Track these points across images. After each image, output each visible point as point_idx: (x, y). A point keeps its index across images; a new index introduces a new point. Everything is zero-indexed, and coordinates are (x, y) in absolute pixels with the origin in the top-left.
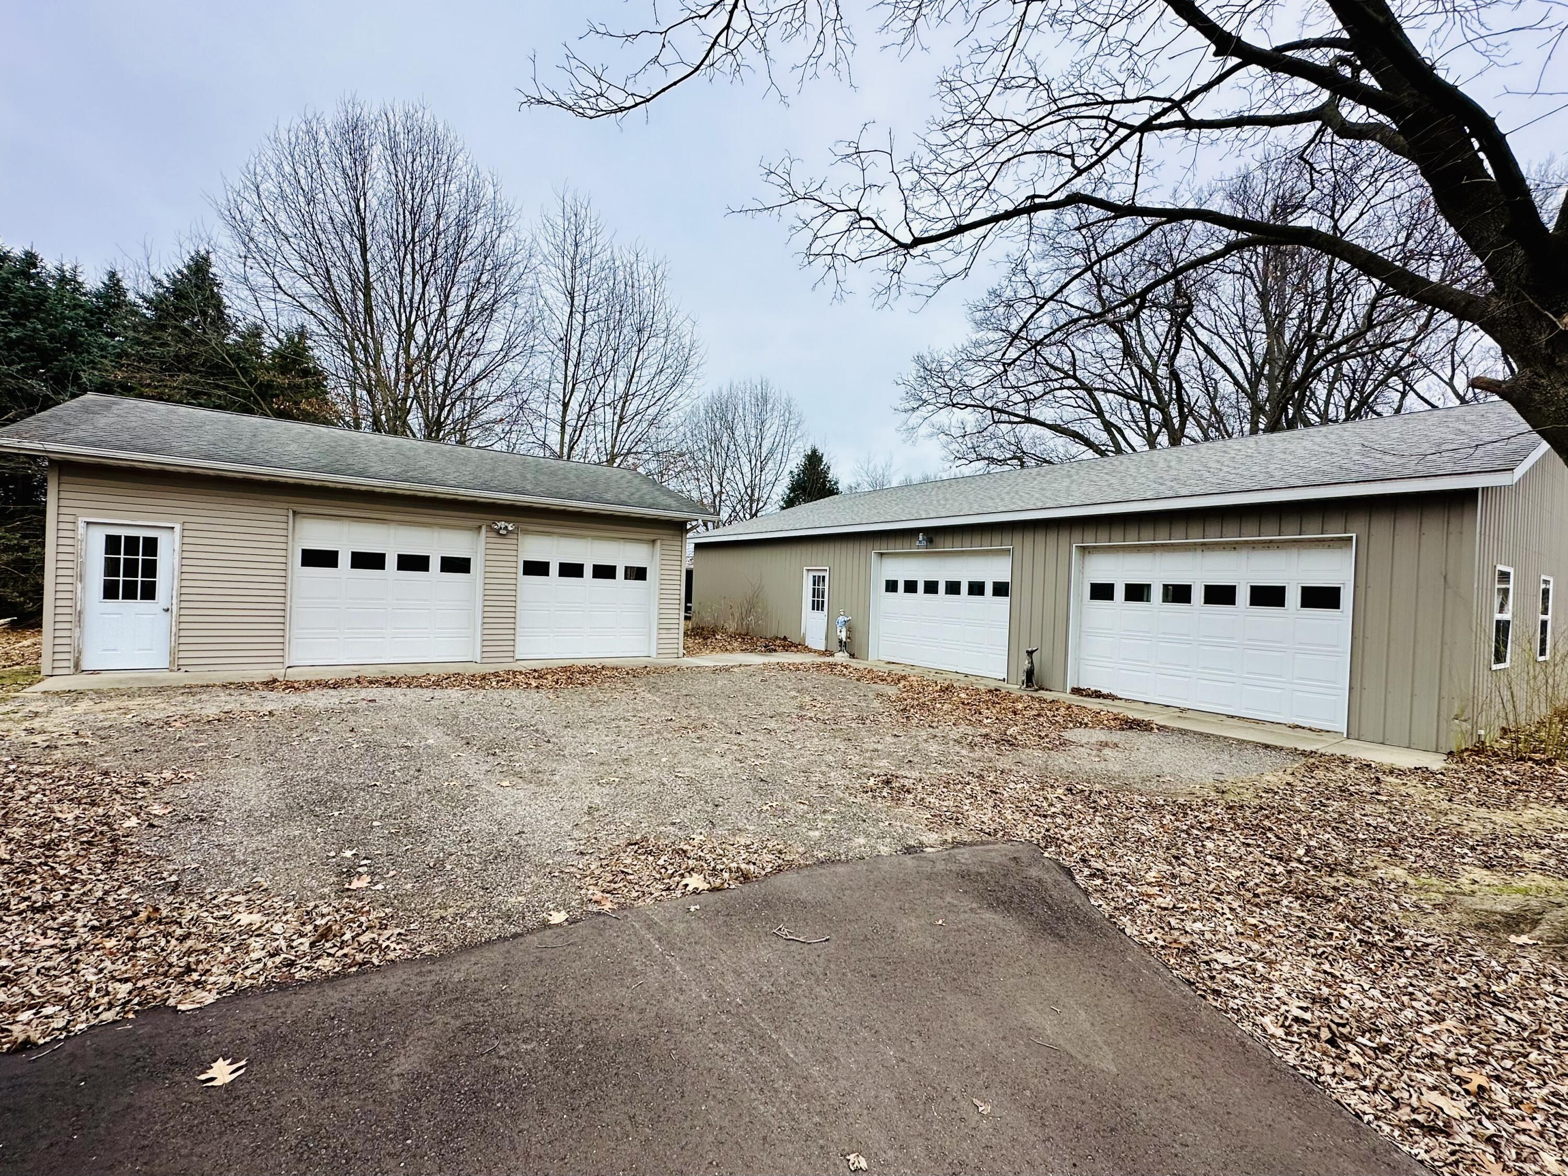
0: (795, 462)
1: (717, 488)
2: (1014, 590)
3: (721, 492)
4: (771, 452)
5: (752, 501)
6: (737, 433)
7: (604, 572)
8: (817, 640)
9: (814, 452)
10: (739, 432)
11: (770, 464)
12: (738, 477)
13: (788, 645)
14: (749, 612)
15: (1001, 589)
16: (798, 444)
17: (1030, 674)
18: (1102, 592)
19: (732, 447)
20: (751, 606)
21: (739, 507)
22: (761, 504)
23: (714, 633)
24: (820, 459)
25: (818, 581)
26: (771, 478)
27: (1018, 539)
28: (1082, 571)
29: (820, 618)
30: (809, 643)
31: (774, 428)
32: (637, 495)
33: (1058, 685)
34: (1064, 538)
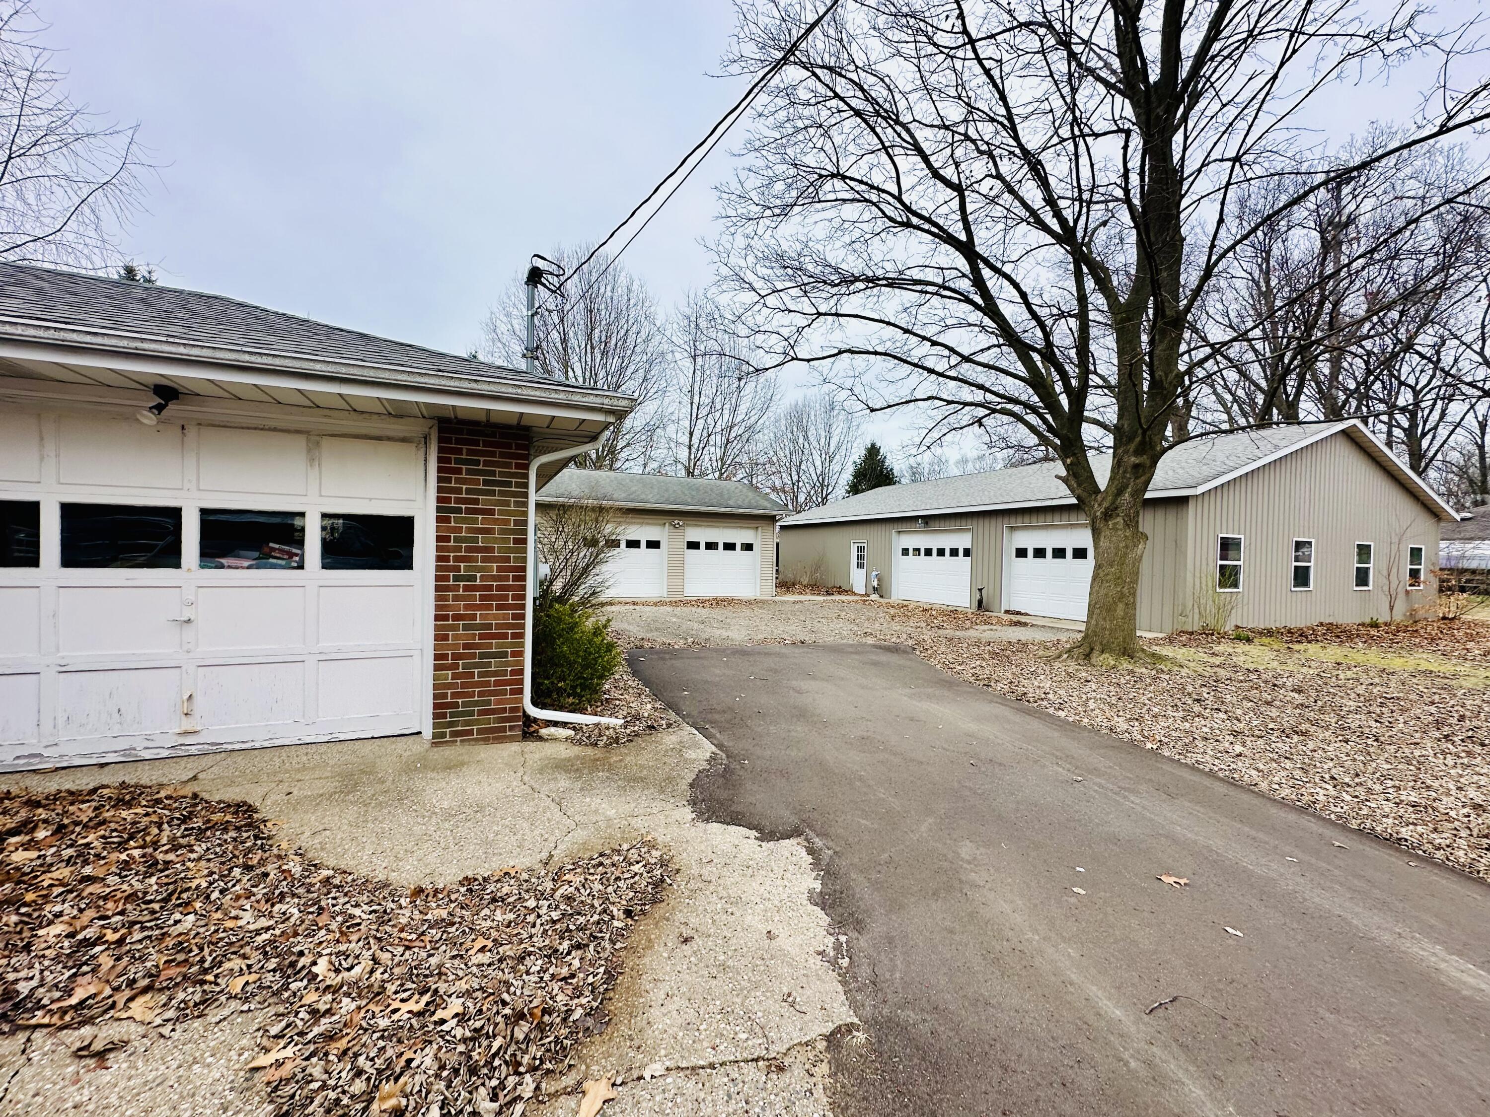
0: (858, 454)
1: (795, 478)
2: (974, 553)
3: (798, 481)
4: (838, 448)
5: (822, 485)
6: (810, 434)
7: (730, 547)
8: (860, 588)
9: (873, 445)
10: (812, 432)
11: (837, 457)
12: (812, 469)
13: (841, 591)
14: (816, 571)
15: (967, 553)
16: (858, 441)
17: (980, 602)
18: (1021, 553)
19: (806, 445)
20: (817, 567)
21: (812, 492)
22: (830, 489)
23: (794, 584)
24: (878, 451)
25: (860, 549)
26: (837, 468)
27: (975, 522)
28: (1010, 541)
29: (863, 572)
30: (856, 590)
31: (839, 430)
32: (747, 501)
33: (996, 608)
34: (1000, 520)
